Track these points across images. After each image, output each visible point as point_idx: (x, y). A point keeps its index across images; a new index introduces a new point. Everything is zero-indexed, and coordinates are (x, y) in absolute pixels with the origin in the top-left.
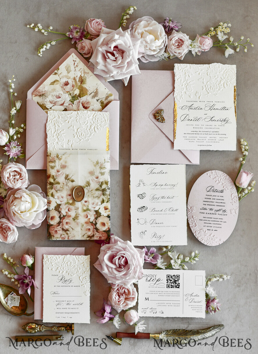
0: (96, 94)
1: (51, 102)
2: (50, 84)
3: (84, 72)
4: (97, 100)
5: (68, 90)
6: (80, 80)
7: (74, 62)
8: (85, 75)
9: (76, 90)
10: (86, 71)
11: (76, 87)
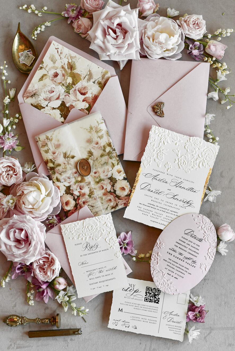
0: (90, 75)
1: (45, 100)
2: (38, 80)
3: (71, 57)
4: (94, 82)
5: (60, 82)
6: (69, 67)
7: (56, 50)
8: (73, 60)
9: (68, 78)
10: (72, 55)
11: (67, 75)
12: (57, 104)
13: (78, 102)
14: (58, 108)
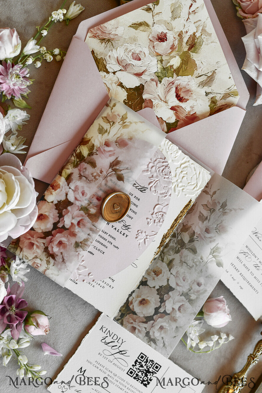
0: (209, 80)
1: (118, 62)
2: (130, 24)
3: (203, 30)
4: (207, 94)
5: (160, 52)
6: (190, 43)
8: (203, 36)
9: (175, 57)
10: (207, 29)
11: (177, 51)
12: (133, 82)
13: (162, 103)
14: (128, 90)
